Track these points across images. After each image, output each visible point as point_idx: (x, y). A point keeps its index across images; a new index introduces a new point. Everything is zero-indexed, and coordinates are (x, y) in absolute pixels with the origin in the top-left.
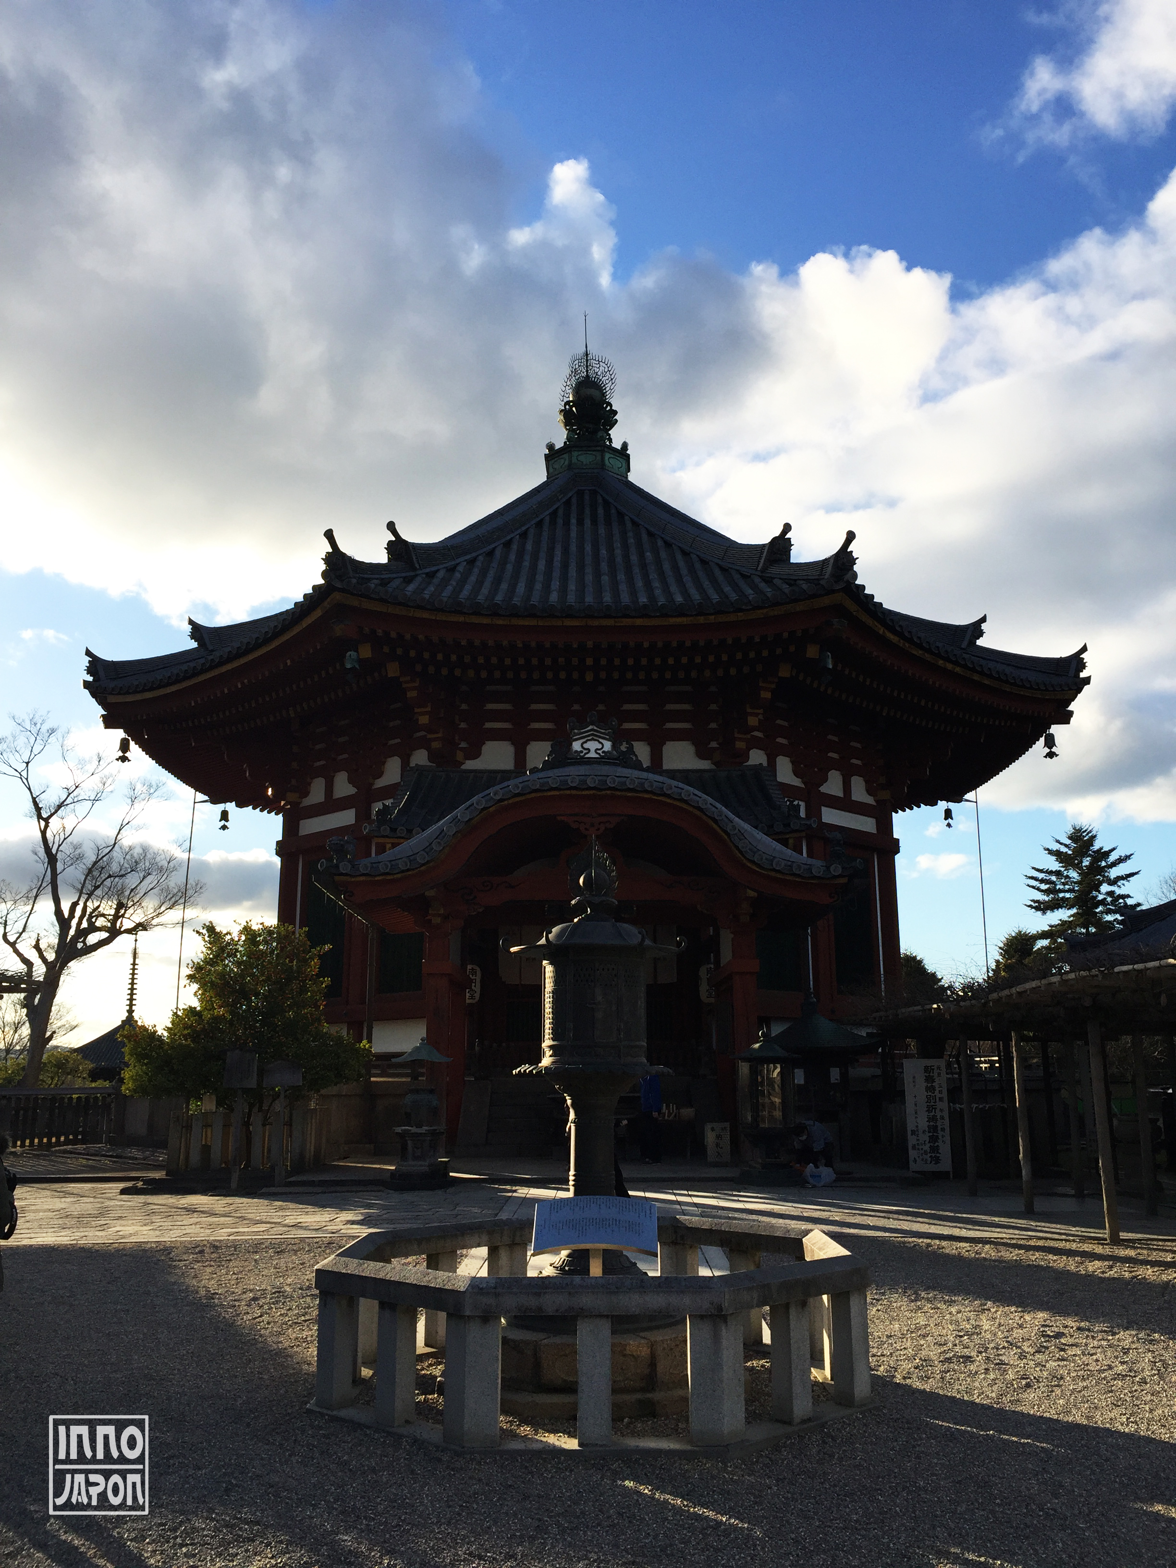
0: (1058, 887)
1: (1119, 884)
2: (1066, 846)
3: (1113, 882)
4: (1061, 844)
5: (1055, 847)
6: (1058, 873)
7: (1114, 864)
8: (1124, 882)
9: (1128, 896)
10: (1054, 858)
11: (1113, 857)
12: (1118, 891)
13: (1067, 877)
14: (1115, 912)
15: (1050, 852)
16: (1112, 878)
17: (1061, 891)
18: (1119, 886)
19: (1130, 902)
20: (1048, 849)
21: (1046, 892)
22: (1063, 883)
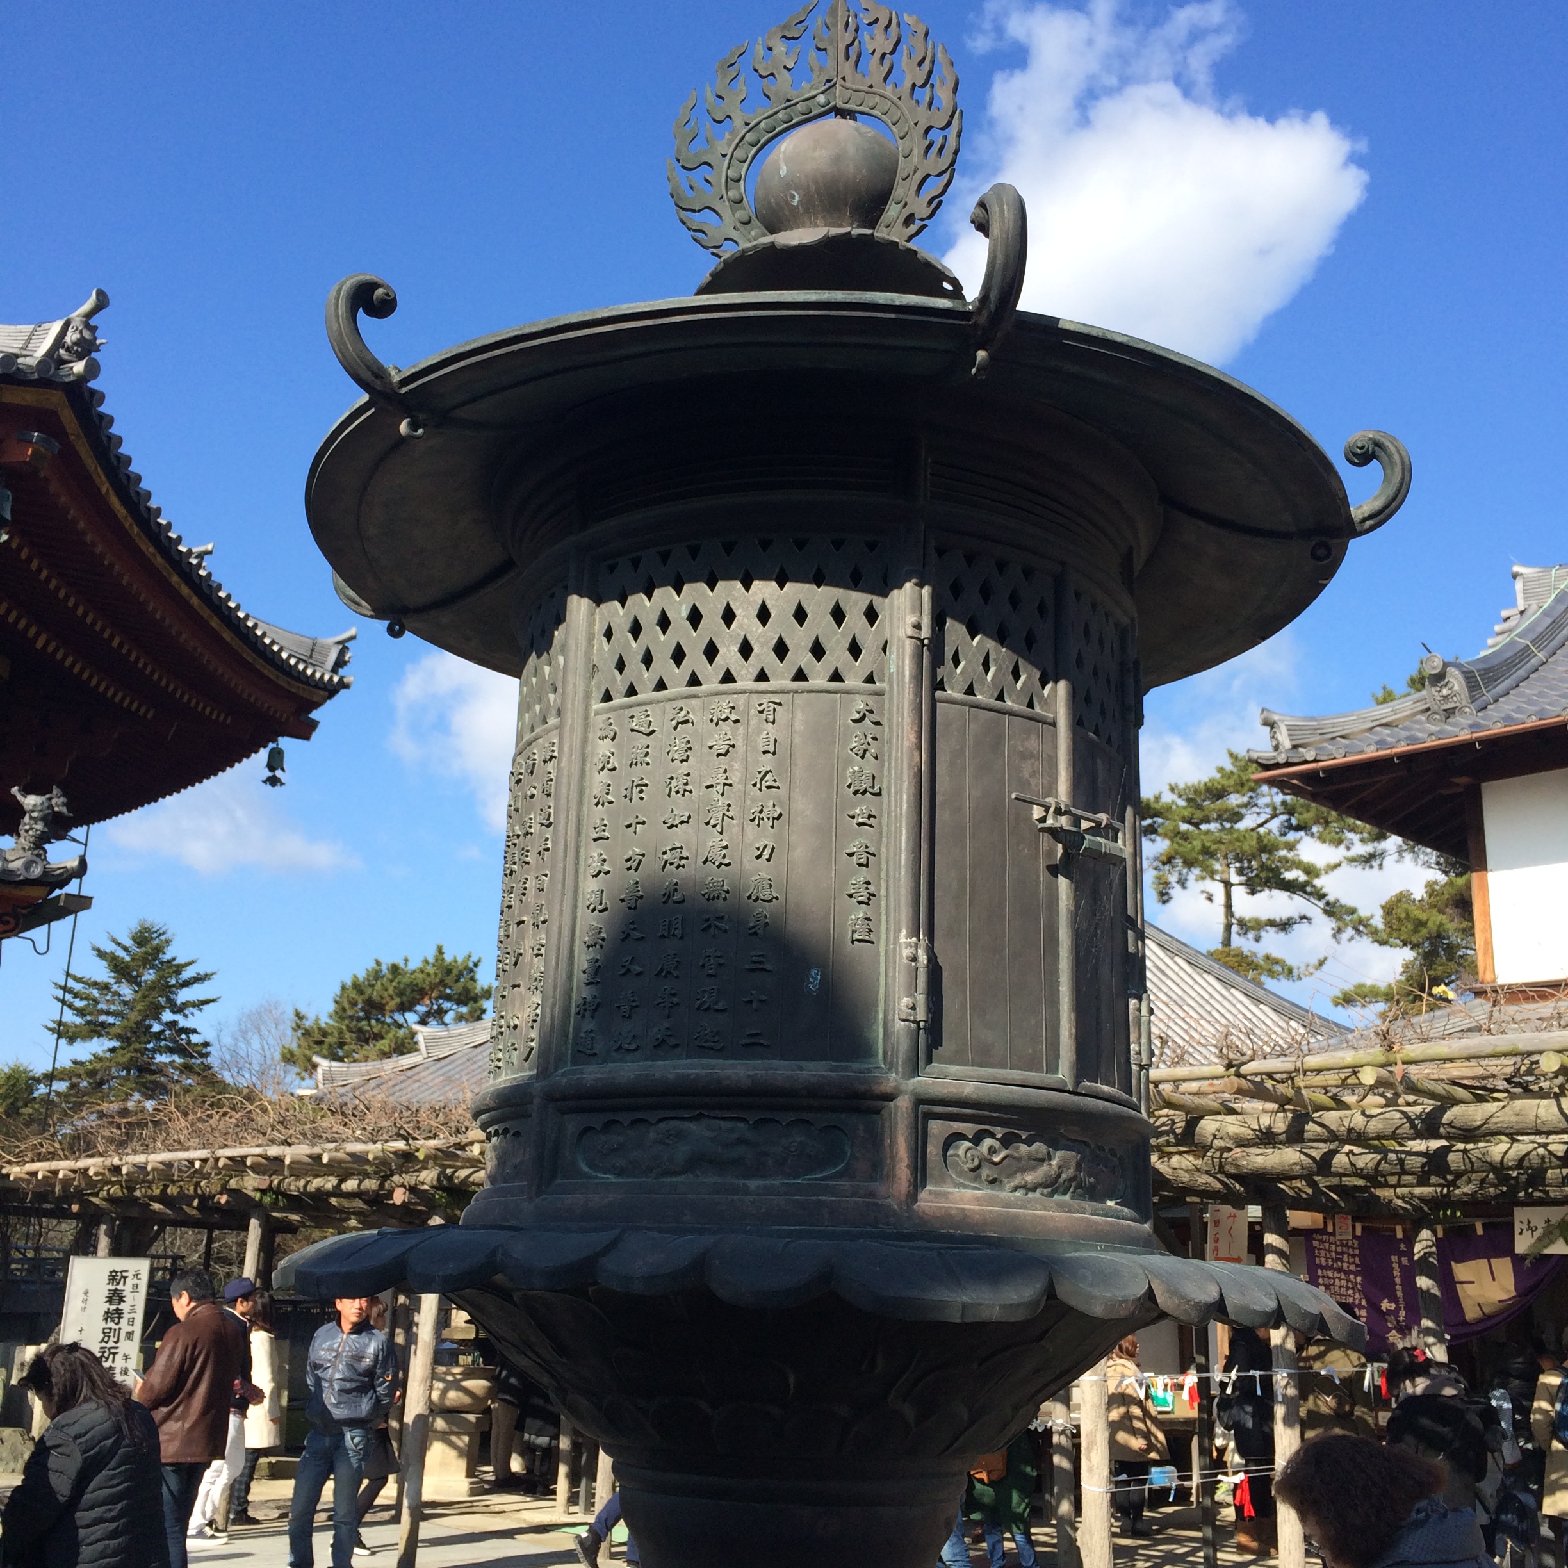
0: (100, 1006)
1: (186, 1012)
2: (126, 949)
3: (179, 1009)
4: (119, 944)
5: (109, 947)
6: (105, 987)
7: (187, 984)
8: (195, 1011)
9: (194, 1031)
10: (105, 964)
11: (187, 974)
12: (183, 1022)
13: (116, 994)
14: (171, 1051)
15: (101, 954)
16: (179, 1003)
17: (102, 1012)
18: (186, 1016)
19: (194, 1039)
20: (98, 950)
21: (80, 1012)
22: (108, 1001)
